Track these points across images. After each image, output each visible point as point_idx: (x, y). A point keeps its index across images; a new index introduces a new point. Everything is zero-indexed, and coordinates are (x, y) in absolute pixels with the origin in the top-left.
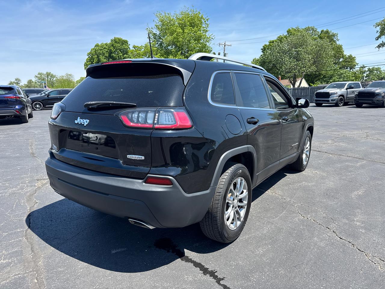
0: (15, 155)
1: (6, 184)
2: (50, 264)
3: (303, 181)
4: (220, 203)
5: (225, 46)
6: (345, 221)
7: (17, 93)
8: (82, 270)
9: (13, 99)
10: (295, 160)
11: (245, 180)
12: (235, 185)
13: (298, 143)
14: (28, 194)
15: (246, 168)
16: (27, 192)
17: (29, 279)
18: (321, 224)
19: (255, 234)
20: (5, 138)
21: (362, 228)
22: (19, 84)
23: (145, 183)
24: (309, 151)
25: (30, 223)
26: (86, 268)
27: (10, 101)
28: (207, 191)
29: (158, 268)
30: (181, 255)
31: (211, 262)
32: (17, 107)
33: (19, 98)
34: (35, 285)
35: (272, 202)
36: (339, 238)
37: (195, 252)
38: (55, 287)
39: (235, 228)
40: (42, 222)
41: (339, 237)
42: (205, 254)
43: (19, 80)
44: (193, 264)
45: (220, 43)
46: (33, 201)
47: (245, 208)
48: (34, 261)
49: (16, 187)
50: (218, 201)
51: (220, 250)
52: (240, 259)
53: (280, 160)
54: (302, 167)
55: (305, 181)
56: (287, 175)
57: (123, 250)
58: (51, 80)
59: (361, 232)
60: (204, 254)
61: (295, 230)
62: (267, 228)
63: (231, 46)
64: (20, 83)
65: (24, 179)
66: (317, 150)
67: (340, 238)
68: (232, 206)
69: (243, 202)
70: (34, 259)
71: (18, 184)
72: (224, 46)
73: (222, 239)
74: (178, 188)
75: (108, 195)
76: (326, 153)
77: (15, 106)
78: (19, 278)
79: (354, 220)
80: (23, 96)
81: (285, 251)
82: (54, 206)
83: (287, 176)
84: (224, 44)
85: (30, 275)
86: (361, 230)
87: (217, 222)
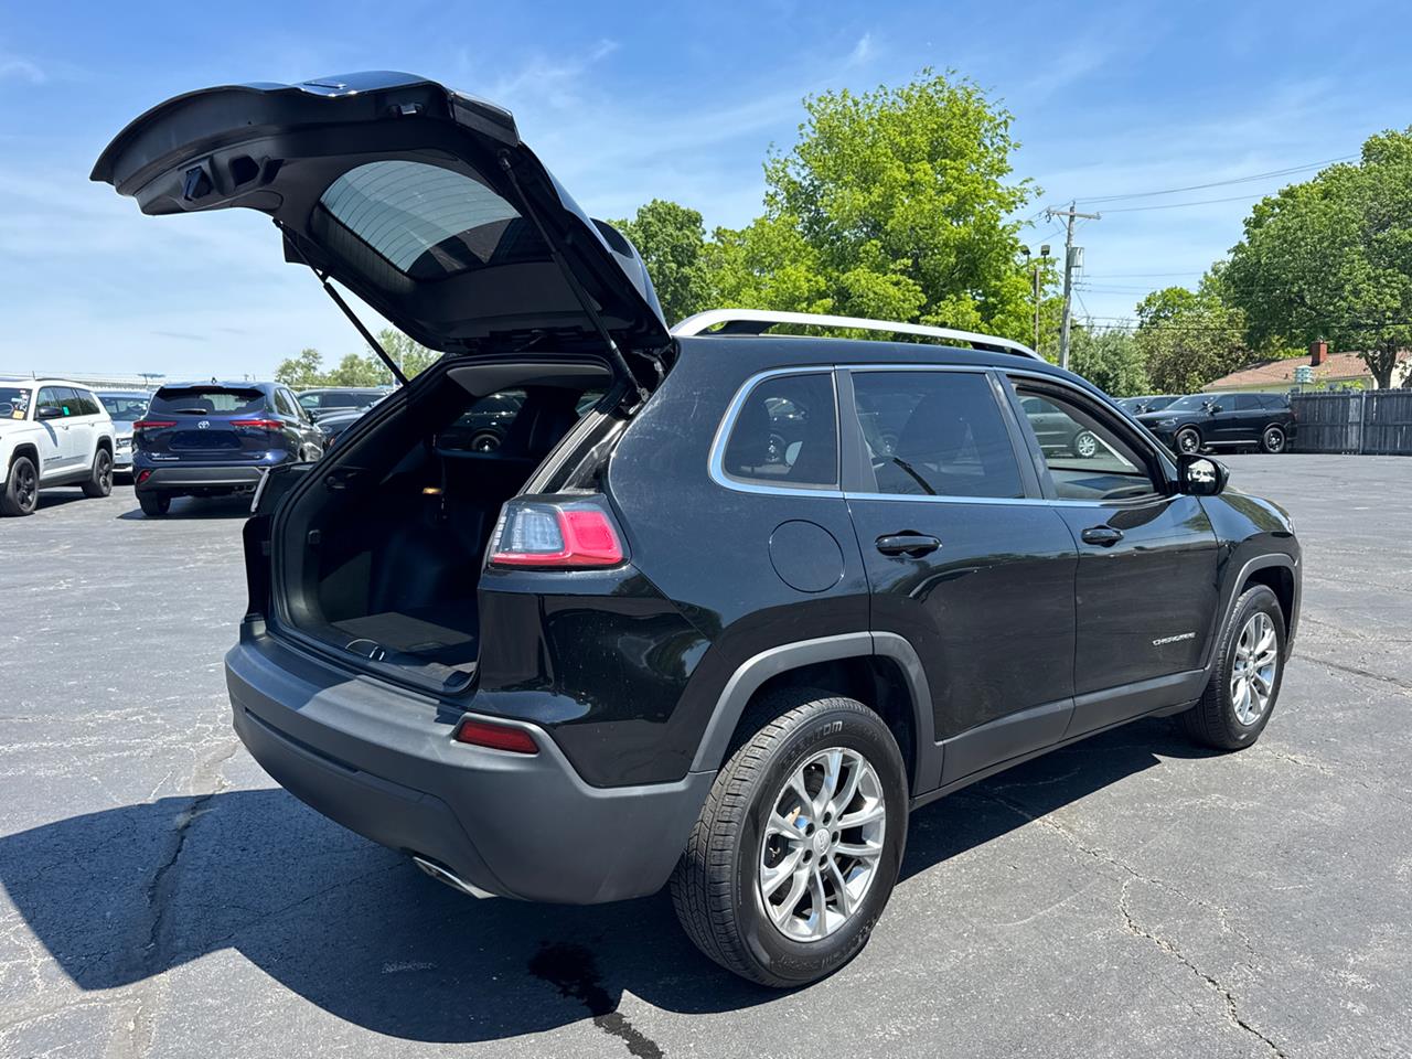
0: (217, 623)
1: (155, 718)
2: (189, 983)
3: (1215, 790)
4: (734, 833)
5: (1072, 218)
6: (1306, 963)
7: (275, 407)
8: (271, 1012)
9: (259, 429)
10: (1185, 705)
11: (867, 758)
12: (815, 776)
13: (1192, 635)
14: (208, 757)
15: (872, 713)
16: (208, 750)
17: (114, 1018)
18: (1191, 963)
19: (903, 971)
20: (210, 562)
21: (1360, 995)
22: (315, 368)
23: (459, 740)
24: (1274, 667)
25: (179, 851)
26: (288, 1008)
27: (251, 436)
28: (680, 786)
29: (508, 1039)
30: (601, 1007)
31: (691, 1045)
32: (269, 456)
33: (279, 425)
34: (126, 1037)
35: (1036, 859)
36: (1238, 1026)
37: (655, 1005)
38: (175, 1050)
39: (818, 937)
40: (213, 852)
41: (1239, 1018)
42: (686, 1016)
43: (315, 356)
44: (627, 1042)
45: (1052, 209)
46: (214, 780)
47: (868, 866)
48: (147, 966)
49: (181, 732)
50: (725, 824)
51: (745, 1010)
52: (800, 1047)
53: (1076, 699)
54: (1230, 736)
55: (1222, 792)
56: (1159, 762)
57: (422, 966)
58: (423, 355)
59: (1348, 1012)
60: (681, 1015)
61: (1068, 972)
62: (962, 955)
63: (1099, 218)
64: (318, 366)
65: (214, 707)
66: (1359, 667)
67: (1241, 1024)
68: (800, 850)
69: (864, 843)
70: (149, 963)
71: (190, 724)
72: (1066, 219)
73: (747, 969)
74: (556, 765)
75: (354, 769)
76: (1389, 680)
77: (262, 453)
78: (90, 1012)
79: (1342, 965)
80: (295, 420)
81: (987, 1042)
82: (269, 804)
83: (1156, 767)
84: (1068, 211)
85: (123, 1007)
86: (1350, 1005)
87: (719, 901)
